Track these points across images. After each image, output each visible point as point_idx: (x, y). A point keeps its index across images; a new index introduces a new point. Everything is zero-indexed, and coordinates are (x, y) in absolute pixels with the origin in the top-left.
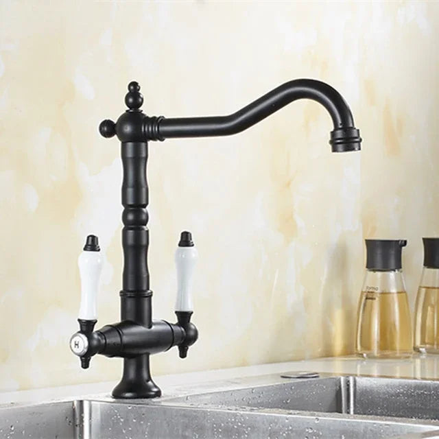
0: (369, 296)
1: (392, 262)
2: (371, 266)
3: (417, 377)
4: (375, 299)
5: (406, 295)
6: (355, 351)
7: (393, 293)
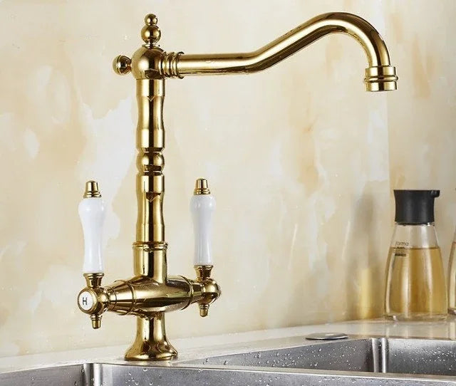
0: (399, 252)
1: (424, 215)
2: (401, 219)
3: (451, 337)
4: (405, 255)
5: (440, 251)
6: (384, 314)
7: (425, 249)
